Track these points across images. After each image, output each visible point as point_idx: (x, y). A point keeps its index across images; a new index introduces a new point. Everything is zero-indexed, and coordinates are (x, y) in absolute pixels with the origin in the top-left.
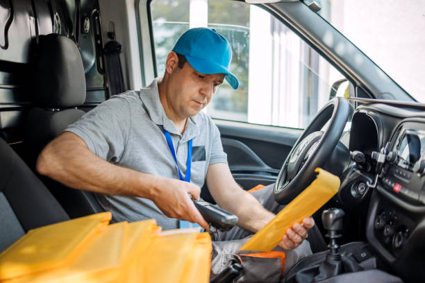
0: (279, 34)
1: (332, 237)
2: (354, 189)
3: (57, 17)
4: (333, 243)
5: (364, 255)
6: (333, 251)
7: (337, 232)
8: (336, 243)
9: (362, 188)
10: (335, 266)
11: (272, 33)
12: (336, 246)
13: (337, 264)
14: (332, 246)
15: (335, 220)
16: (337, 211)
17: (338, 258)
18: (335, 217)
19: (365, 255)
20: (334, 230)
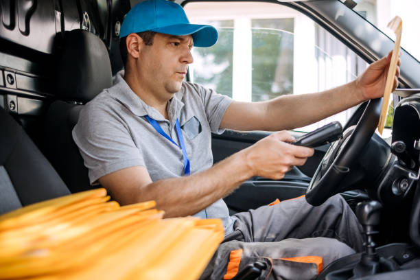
0: (325, 59)
1: (368, 233)
2: (396, 186)
3: (86, 16)
4: (369, 240)
5: (406, 256)
6: (370, 250)
7: (374, 227)
8: (373, 240)
9: (405, 185)
10: (372, 267)
11: (317, 58)
12: (373, 244)
13: (374, 265)
14: (368, 244)
15: (371, 214)
16: (374, 203)
17: (376, 259)
18: (371, 209)
19: (408, 256)
20: (370, 225)
